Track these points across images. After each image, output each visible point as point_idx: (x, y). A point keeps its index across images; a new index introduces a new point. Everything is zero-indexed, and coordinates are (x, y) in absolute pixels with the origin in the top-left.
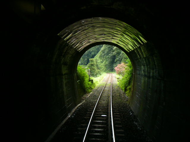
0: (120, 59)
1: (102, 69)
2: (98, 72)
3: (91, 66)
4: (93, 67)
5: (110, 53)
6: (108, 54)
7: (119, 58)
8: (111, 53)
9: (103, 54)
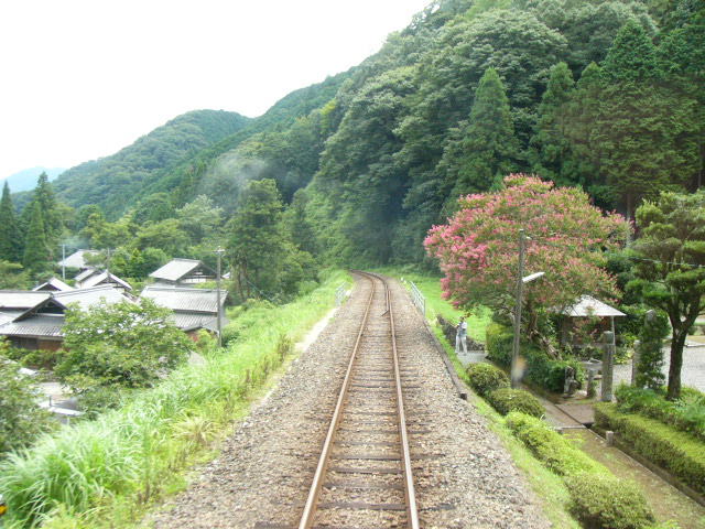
0: (434, 188)
1: (334, 250)
2: (305, 266)
3: (251, 227)
4: (263, 235)
5: (376, 160)
6: (362, 164)
7: (432, 182)
8: (382, 158)
9: (339, 166)
